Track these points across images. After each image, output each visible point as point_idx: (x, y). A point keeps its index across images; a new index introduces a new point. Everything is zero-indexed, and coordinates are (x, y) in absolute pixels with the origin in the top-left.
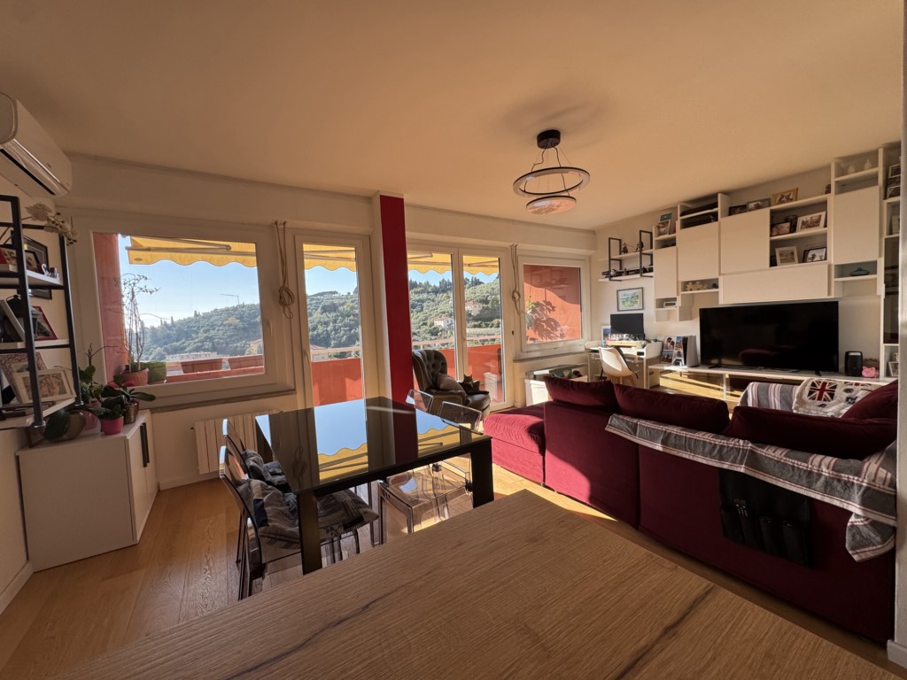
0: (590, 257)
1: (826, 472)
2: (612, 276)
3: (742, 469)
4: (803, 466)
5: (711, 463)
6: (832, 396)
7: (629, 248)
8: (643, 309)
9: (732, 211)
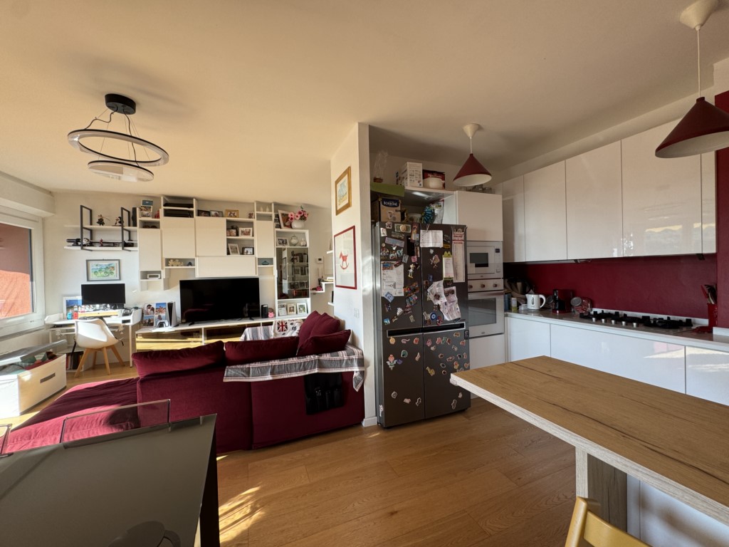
0: (44, 220)
1: (346, 358)
2: (85, 245)
3: (316, 371)
4: (338, 358)
5: (300, 375)
6: (286, 328)
7: (105, 221)
8: (120, 279)
9: (200, 213)
